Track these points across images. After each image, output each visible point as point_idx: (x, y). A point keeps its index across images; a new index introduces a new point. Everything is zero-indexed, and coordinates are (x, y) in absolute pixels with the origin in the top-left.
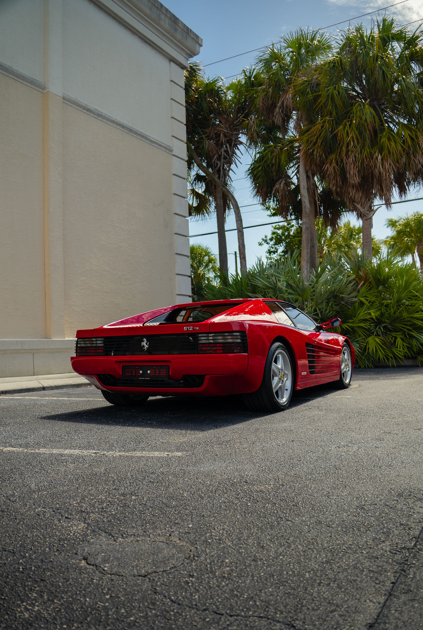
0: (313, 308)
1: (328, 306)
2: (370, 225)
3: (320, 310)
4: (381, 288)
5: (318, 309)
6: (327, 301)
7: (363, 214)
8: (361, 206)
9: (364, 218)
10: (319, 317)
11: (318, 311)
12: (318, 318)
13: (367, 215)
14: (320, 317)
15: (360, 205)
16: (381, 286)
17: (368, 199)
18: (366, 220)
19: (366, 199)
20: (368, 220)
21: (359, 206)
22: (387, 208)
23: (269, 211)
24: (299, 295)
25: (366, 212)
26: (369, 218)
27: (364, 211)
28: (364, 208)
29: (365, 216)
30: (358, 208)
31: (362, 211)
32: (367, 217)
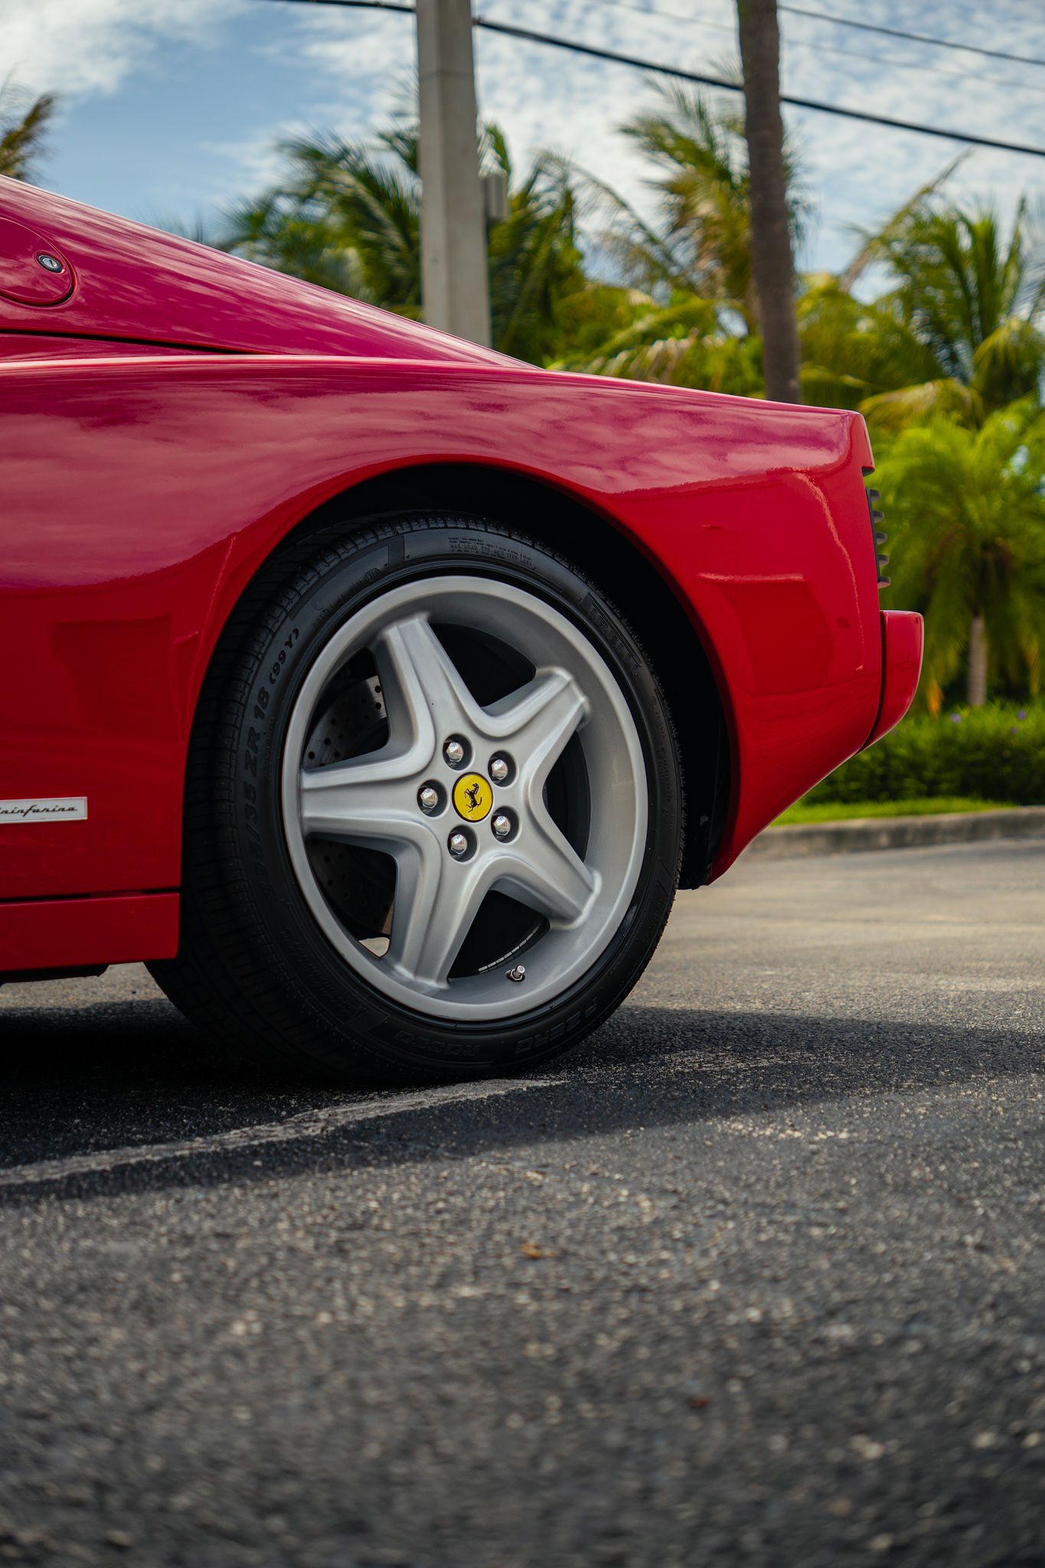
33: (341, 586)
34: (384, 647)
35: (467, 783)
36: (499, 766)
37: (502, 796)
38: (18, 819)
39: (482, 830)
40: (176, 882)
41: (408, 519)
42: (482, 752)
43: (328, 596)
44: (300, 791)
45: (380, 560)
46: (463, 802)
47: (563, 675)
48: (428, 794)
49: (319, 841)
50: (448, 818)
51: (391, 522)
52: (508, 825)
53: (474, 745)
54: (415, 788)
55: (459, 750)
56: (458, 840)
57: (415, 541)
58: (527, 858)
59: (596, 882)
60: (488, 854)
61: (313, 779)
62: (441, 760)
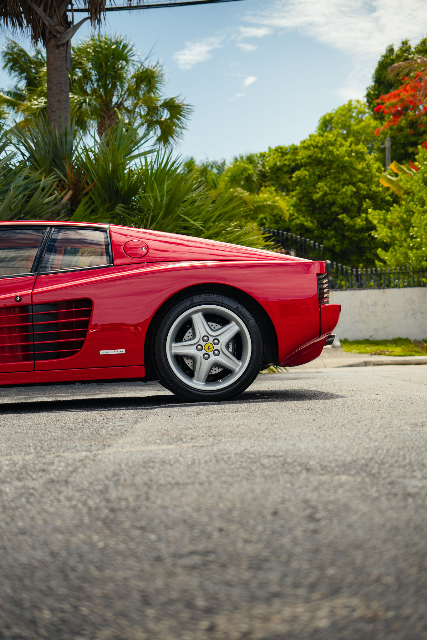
8: (45, 11)
9: (53, 42)
13: (58, 36)
15: (42, 7)
18: (58, 47)
20: (61, 48)
21: (40, 10)
25: (57, 28)
26: (64, 45)
27: (53, 24)
28: (51, 17)
29: (55, 36)
30: (36, 13)
31: (46, 23)
32: (59, 41)
33: (179, 308)
34: (192, 318)
35: (208, 345)
36: (216, 341)
37: (216, 347)
38: (113, 353)
39: (211, 354)
40: (143, 363)
41: (196, 295)
42: (211, 339)
44: (170, 347)
45: (189, 303)
46: (207, 348)
47: (234, 323)
48: (199, 347)
50: (203, 351)
51: (192, 296)
52: (217, 353)
53: (210, 337)
54: (196, 346)
55: (206, 338)
56: (206, 356)
57: (196, 299)
58: (221, 359)
59: (240, 364)
60: (213, 358)
61: (173, 345)
62: (201, 340)
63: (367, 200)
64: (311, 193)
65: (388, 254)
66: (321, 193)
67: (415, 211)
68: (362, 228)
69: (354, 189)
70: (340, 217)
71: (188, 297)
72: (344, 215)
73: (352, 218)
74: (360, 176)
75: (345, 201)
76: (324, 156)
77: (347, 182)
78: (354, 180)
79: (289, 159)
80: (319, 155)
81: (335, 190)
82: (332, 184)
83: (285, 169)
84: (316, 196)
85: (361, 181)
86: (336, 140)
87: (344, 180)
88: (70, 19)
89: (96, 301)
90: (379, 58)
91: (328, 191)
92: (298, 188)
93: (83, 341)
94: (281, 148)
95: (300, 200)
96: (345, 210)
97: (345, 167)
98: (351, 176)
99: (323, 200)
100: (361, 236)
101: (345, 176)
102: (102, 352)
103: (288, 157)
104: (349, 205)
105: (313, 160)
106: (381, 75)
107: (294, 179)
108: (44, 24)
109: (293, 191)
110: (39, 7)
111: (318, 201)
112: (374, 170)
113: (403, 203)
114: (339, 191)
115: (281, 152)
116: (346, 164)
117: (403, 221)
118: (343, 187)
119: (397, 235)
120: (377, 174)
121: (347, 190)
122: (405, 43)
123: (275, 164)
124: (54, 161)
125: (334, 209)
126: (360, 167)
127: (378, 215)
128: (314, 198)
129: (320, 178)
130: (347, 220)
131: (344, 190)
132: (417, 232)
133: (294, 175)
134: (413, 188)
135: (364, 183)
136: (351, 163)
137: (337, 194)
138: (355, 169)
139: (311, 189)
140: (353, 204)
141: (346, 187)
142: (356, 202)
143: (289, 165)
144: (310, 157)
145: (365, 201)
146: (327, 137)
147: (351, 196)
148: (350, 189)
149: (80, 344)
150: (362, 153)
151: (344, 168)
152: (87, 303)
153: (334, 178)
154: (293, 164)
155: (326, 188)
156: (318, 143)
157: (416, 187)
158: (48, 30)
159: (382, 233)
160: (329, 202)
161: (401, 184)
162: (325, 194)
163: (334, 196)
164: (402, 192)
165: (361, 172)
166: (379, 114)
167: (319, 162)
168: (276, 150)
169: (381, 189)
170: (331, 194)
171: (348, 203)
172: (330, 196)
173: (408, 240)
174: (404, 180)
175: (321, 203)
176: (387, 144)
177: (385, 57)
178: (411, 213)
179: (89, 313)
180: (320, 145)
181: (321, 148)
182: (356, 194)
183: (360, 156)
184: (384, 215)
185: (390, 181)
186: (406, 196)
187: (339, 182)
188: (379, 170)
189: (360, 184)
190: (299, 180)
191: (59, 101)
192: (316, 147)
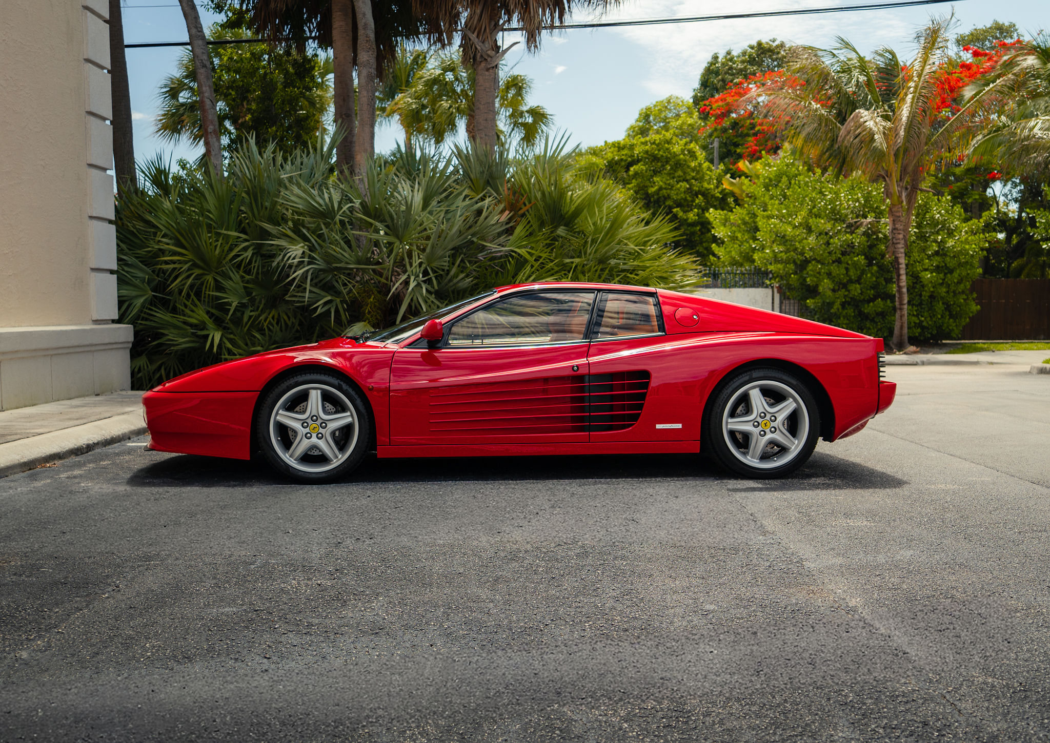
0: (424, 266)
1: (453, 264)
2: (495, 83)
3: (434, 272)
4: (561, 231)
5: (432, 269)
6: (453, 252)
7: (482, 56)
8: (478, 37)
9: (483, 65)
10: (434, 288)
11: (432, 275)
12: (432, 290)
13: (489, 59)
14: (436, 287)
15: (476, 33)
16: (562, 227)
17: (493, 23)
18: (488, 70)
19: (490, 23)
20: (490, 71)
21: (473, 36)
22: (529, 48)
23: (223, 13)
24: (398, 238)
25: (489, 52)
26: (493, 67)
27: (484, 49)
28: (483, 43)
29: (486, 59)
30: (470, 39)
31: (479, 48)
32: (489, 64)
33: (737, 383)
34: (749, 394)
35: (765, 422)
36: (773, 418)
37: (773, 424)
38: (669, 428)
39: (768, 431)
40: (699, 439)
41: (754, 369)
42: (768, 417)
43: (734, 386)
44: (727, 423)
45: (747, 378)
46: (763, 425)
47: (791, 400)
48: (756, 424)
49: (732, 433)
50: (760, 428)
51: (750, 370)
52: (774, 430)
53: (767, 414)
54: (752, 423)
55: (763, 415)
56: (762, 433)
57: (755, 374)
58: (777, 436)
59: (796, 442)
60: (769, 436)
61: (730, 420)
62: (759, 417)
63: (700, 196)
64: (647, 187)
65: (722, 249)
66: (656, 188)
67: (758, 214)
68: (694, 223)
69: (688, 186)
70: (675, 210)
71: (746, 372)
72: (678, 209)
73: (685, 212)
74: (693, 174)
75: (679, 197)
76: (661, 153)
77: (682, 179)
78: (688, 178)
79: (626, 155)
80: (656, 152)
81: (669, 185)
82: (667, 180)
83: (623, 163)
84: (652, 190)
85: (693, 178)
86: (672, 139)
87: (679, 177)
88: (500, 43)
89: (654, 375)
90: (705, 65)
91: (664, 186)
92: (634, 181)
93: (639, 414)
94: (619, 143)
95: (636, 192)
96: (679, 205)
97: (680, 164)
98: (685, 173)
99: (658, 194)
100: (692, 230)
101: (680, 173)
102: (658, 426)
103: (625, 152)
104: (682, 201)
105: (650, 155)
106: (708, 79)
107: (631, 173)
108: (476, 48)
109: (629, 184)
110: (473, 33)
111: (653, 196)
112: (705, 170)
113: (746, 206)
114: (673, 187)
115: (618, 147)
116: (682, 162)
117: (745, 223)
118: (678, 182)
119: (739, 235)
120: (708, 172)
121: (681, 186)
122: (729, 53)
123: (613, 159)
124: (488, 181)
125: (669, 203)
126: (693, 164)
127: (720, 214)
128: (650, 192)
129: (656, 172)
130: (681, 214)
131: (679, 186)
132: (763, 237)
133: (632, 169)
134: (756, 193)
135: (696, 180)
136: (685, 161)
137: (671, 189)
138: (689, 167)
139: (648, 183)
140: (685, 200)
141: (681, 183)
142: (689, 198)
143: (626, 160)
144: (647, 152)
145: (697, 197)
146: (664, 135)
147: (685, 192)
148: (685, 185)
149: (635, 418)
150: (694, 152)
151: (678, 165)
152: (646, 374)
153: (669, 174)
154: (629, 159)
155: (661, 183)
156: (655, 140)
157: (759, 192)
158: (479, 54)
159: (720, 232)
160: (664, 196)
161: (744, 187)
162: (661, 189)
163: (669, 191)
164: (744, 195)
165: (693, 170)
166: (704, 115)
167: (655, 158)
168: (613, 144)
169: (712, 186)
170: (665, 189)
171: (682, 198)
172: (664, 191)
173: (751, 241)
174: (747, 184)
175: (655, 197)
176: (716, 144)
177: (711, 64)
178: (755, 216)
179: (646, 385)
180: (657, 142)
181: (658, 145)
182: (689, 190)
183: (692, 154)
184: (726, 215)
185: (732, 183)
186: (748, 199)
187: (673, 178)
188: (709, 169)
189: (693, 181)
190: (636, 174)
191: (486, 120)
192: (654, 143)
